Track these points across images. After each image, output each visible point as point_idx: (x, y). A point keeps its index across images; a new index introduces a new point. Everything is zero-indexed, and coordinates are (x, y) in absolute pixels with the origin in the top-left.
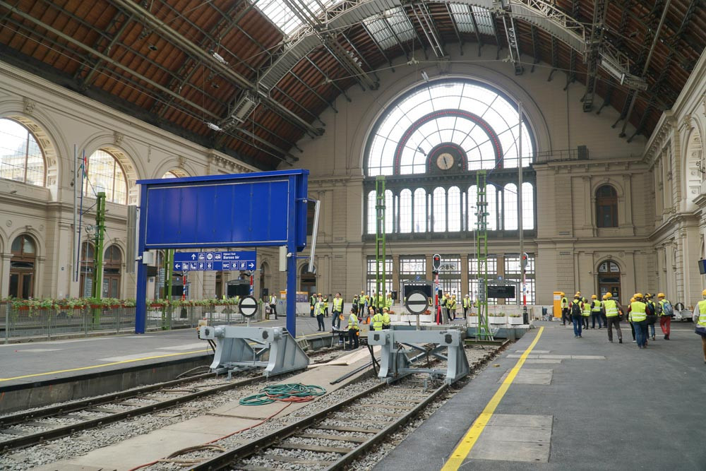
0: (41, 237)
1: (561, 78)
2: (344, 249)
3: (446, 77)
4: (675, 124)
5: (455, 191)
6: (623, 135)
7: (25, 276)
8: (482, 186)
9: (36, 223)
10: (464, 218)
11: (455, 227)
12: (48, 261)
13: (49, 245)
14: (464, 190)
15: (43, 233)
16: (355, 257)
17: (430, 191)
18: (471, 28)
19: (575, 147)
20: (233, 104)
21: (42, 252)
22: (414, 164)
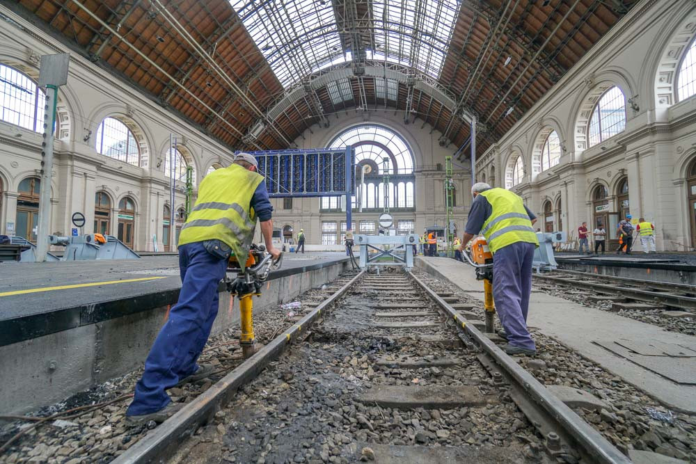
0: (138, 199)
1: (428, 127)
2: (309, 217)
3: (367, 123)
4: (498, 150)
5: (371, 185)
6: (459, 159)
7: (128, 225)
8: (386, 183)
9: (135, 191)
10: (377, 200)
11: (371, 205)
12: (143, 216)
13: (144, 204)
15: (139, 197)
16: (315, 221)
18: (384, 96)
19: (435, 164)
20: (251, 127)
21: (138, 209)
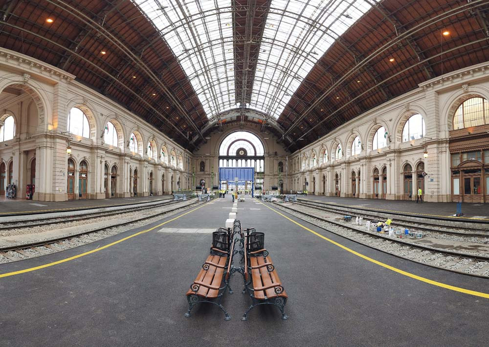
3: (242, 130)
5: (244, 161)
8: (251, 160)
14: (246, 161)
17: (237, 160)
19: (274, 152)
22: (233, 153)
